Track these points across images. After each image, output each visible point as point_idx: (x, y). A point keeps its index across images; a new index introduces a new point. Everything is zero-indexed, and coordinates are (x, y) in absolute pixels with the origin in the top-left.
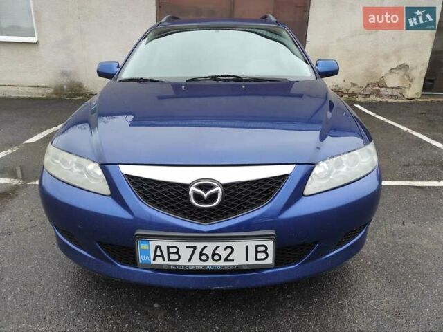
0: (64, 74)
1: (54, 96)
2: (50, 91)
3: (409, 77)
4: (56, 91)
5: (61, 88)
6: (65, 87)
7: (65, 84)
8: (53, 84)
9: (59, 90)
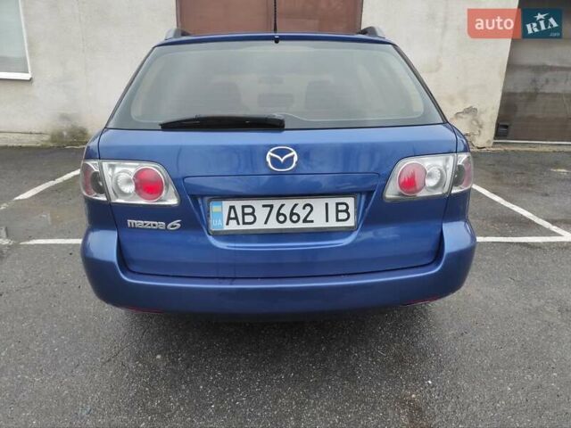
0: (64, 117)
1: (52, 145)
2: (46, 138)
3: (478, 122)
4: (53, 139)
5: (60, 135)
6: (65, 133)
7: (66, 130)
8: (50, 130)
9: (56, 137)
